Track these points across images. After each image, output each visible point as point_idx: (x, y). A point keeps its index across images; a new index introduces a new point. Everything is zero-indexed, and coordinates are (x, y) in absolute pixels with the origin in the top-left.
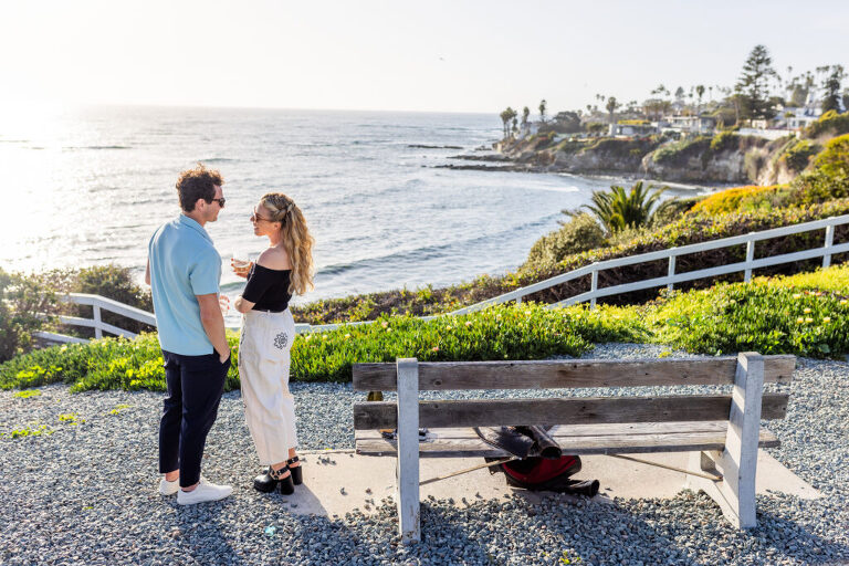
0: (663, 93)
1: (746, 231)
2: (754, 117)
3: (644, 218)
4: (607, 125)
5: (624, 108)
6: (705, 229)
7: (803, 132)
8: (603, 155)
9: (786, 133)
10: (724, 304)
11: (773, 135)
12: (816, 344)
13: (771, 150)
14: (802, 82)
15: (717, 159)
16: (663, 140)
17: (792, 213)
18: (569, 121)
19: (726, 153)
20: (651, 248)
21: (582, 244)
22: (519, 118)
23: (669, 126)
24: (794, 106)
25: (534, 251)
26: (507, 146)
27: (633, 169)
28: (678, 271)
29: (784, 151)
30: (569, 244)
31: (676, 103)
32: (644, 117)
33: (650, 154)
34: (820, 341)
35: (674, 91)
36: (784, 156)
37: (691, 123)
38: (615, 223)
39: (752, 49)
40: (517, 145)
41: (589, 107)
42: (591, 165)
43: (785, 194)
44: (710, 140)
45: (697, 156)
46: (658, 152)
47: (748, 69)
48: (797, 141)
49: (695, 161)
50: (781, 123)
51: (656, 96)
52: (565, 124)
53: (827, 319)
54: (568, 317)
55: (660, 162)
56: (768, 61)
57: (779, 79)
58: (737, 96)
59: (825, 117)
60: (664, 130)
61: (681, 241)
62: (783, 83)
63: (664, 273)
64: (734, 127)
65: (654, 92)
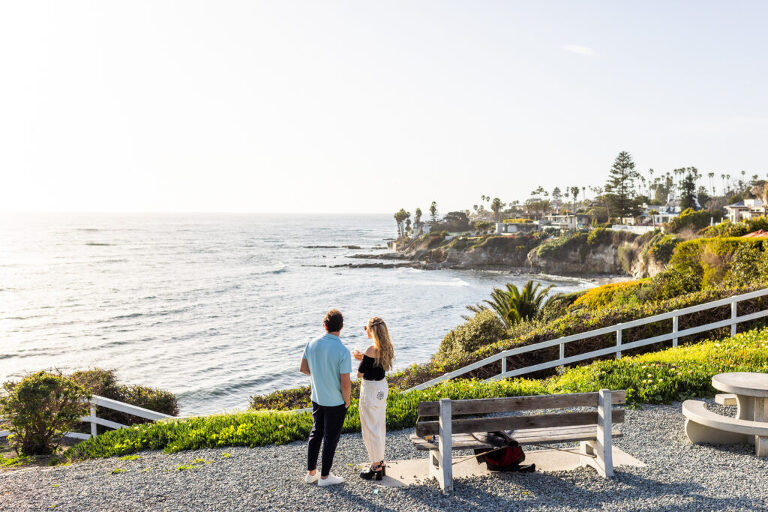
0: (542, 194)
1: (615, 322)
2: (623, 215)
3: (536, 311)
4: (493, 224)
5: (508, 208)
6: (585, 322)
7: (666, 227)
8: (492, 251)
9: (652, 229)
10: (598, 374)
11: (641, 231)
12: (654, 396)
13: (640, 243)
14: (663, 182)
15: (594, 253)
16: (545, 237)
17: (649, 307)
18: (459, 221)
19: (601, 247)
20: (545, 338)
21: (486, 336)
22: (412, 219)
23: (549, 224)
24: (658, 204)
25: (444, 344)
26: (402, 245)
27: (519, 264)
28: (566, 355)
29: (652, 245)
30: (475, 336)
31: (554, 201)
32: (526, 216)
33: (534, 250)
34: (656, 394)
35: (551, 192)
36: (651, 249)
37: (569, 220)
38: (511, 317)
39: (618, 155)
40: (411, 244)
41: (476, 207)
42: (480, 261)
43: (648, 288)
44: (587, 236)
45: (576, 251)
46: (541, 247)
47: (615, 172)
48: (662, 236)
49: (574, 255)
50: (647, 219)
51: (535, 197)
52: (455, 224)
53: (661, 380)
54: (500, 386)
55: (543, 257)
56: (632, 166)
57: (643, 180)
58: (607, 196)
59: (684, 214)
60: (545, 227)
61: (568, 332)
62: (646, 183)
63: (556, 357)
64: (607, 224)
65: (534, 193)
